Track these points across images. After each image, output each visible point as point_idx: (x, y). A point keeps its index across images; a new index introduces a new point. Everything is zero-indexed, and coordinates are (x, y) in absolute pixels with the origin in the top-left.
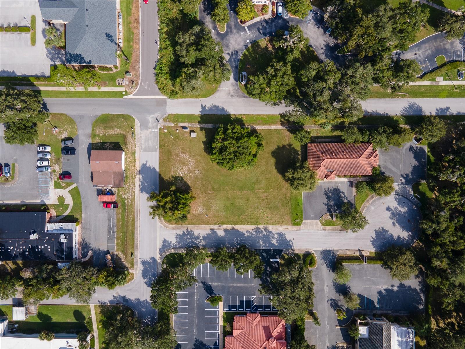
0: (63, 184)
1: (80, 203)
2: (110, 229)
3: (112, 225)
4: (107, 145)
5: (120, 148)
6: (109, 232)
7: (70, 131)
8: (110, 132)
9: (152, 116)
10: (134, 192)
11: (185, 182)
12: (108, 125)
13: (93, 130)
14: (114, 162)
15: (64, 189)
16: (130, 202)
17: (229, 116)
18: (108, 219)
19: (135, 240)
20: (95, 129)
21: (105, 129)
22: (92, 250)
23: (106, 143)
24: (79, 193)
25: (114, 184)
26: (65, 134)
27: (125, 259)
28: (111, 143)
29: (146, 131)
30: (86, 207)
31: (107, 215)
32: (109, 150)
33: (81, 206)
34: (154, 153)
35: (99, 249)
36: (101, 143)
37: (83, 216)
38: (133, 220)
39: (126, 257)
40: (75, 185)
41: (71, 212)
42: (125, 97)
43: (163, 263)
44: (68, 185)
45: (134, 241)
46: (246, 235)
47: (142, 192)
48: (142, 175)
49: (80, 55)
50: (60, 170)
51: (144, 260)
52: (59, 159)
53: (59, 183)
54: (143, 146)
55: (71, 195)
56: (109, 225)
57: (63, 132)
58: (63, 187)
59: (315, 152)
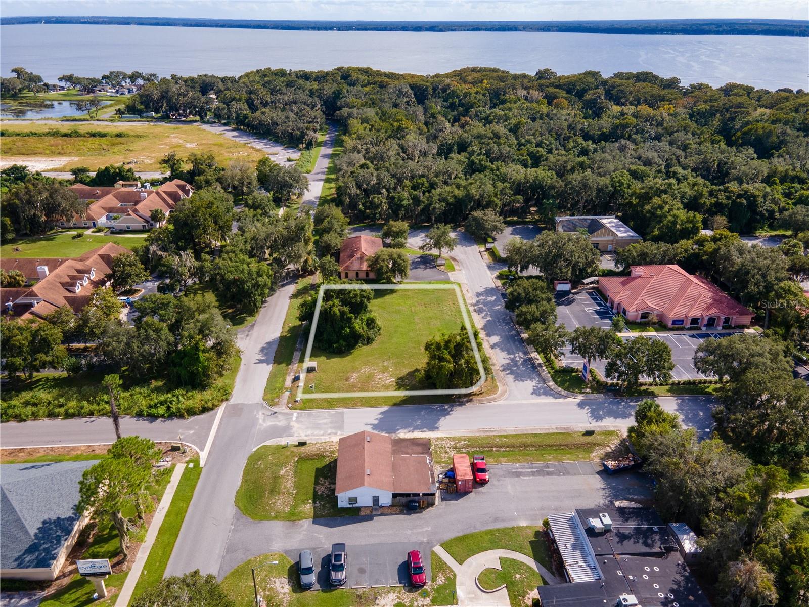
0: (441, 580)
1: (490, 532)
2: (541, 472)
3: (530, 470)
4: (321, 489)
5: (332, 465)
6: (549, 474)
7: (270, 572)
8: (289, 483)
9: (261, 421)
10: (438, 438)
11: (407, 375)
12: (269, 487)
13: (276, 518)
14: (366, 445)
15: (455, 576)
16: (463, 443)
17: (282, 338)
18: (518, 476)
19: (551, 432)
20: (273, 514)
21: (279, 493)
22: (612, 502)
23: (315, 493)
24: (461, 539)
25: (423, 453)
26: (278, 584)
27: (604, 446)
28: (316, 483)
29: (294, 430)
30: (496, 520)
31: (507, 479)
32: (334, 483)
33: (498, 530)
34: (345, 416)
35: (604, 489)
36: (314, 502)
37: (523, 523)
38: (506, 436)
39: (599, 445)
40: (439, 550)
41: (520, 550)
42: (202, 464)
43: (581, 393)
44: (441, 566)
45: (553, 434)
46: (489, 318)
47: (437, 428)
48: (398, 430)
49: (44, 522)
50: (393, 589)
51: (591, 417)
52: (359, 597)
53: (438, 590)
54: (329, 432)
55: (469, 556)
56: (533, 474)
57: (271, 589)
58: (448, 578)
59: (352, 263)
